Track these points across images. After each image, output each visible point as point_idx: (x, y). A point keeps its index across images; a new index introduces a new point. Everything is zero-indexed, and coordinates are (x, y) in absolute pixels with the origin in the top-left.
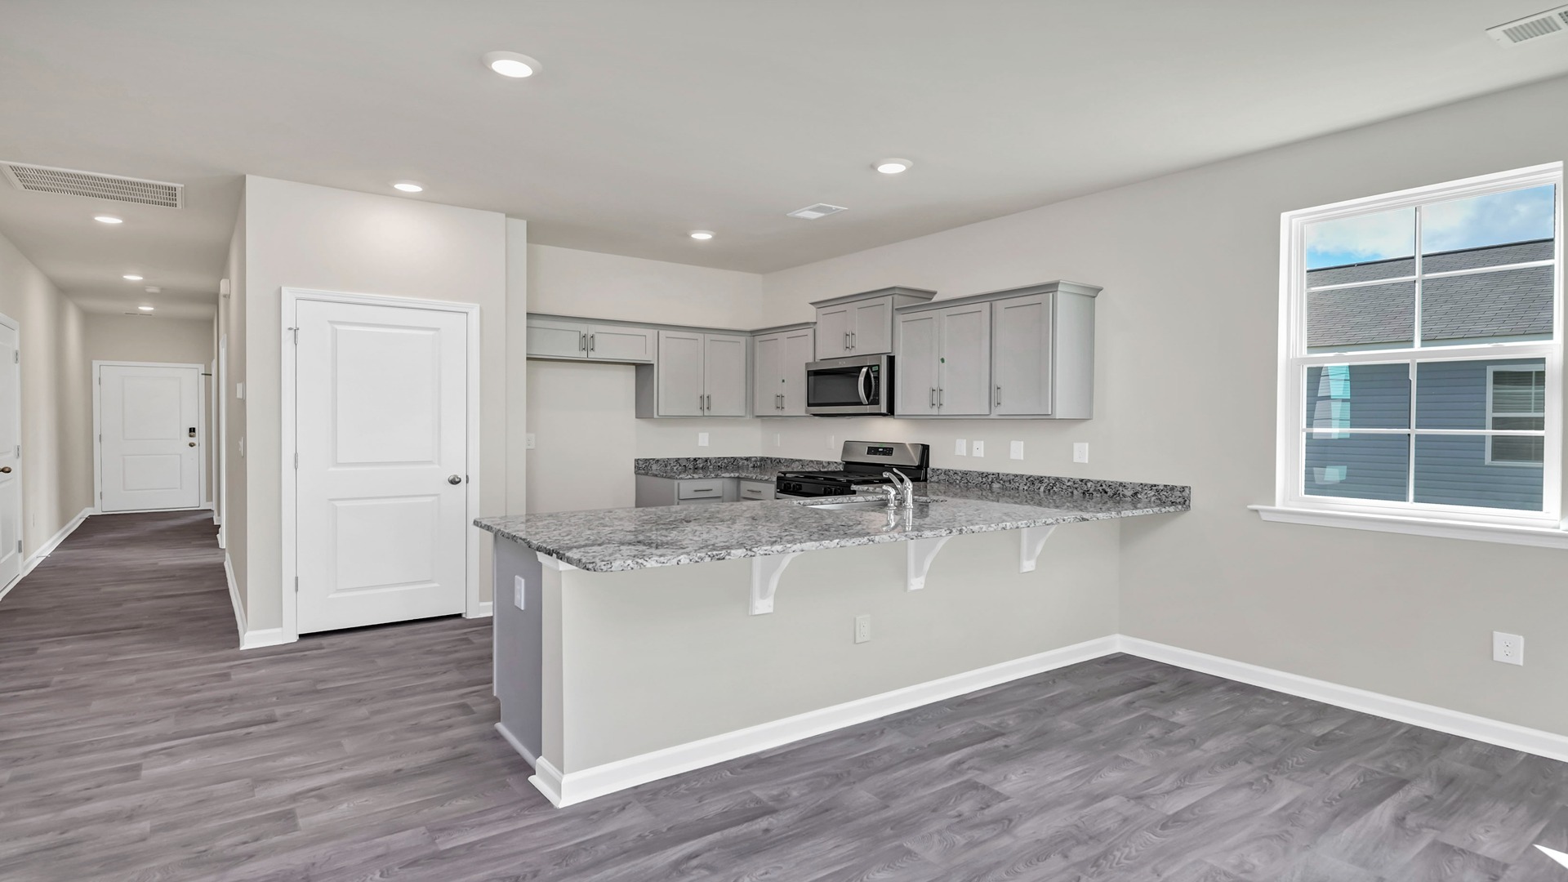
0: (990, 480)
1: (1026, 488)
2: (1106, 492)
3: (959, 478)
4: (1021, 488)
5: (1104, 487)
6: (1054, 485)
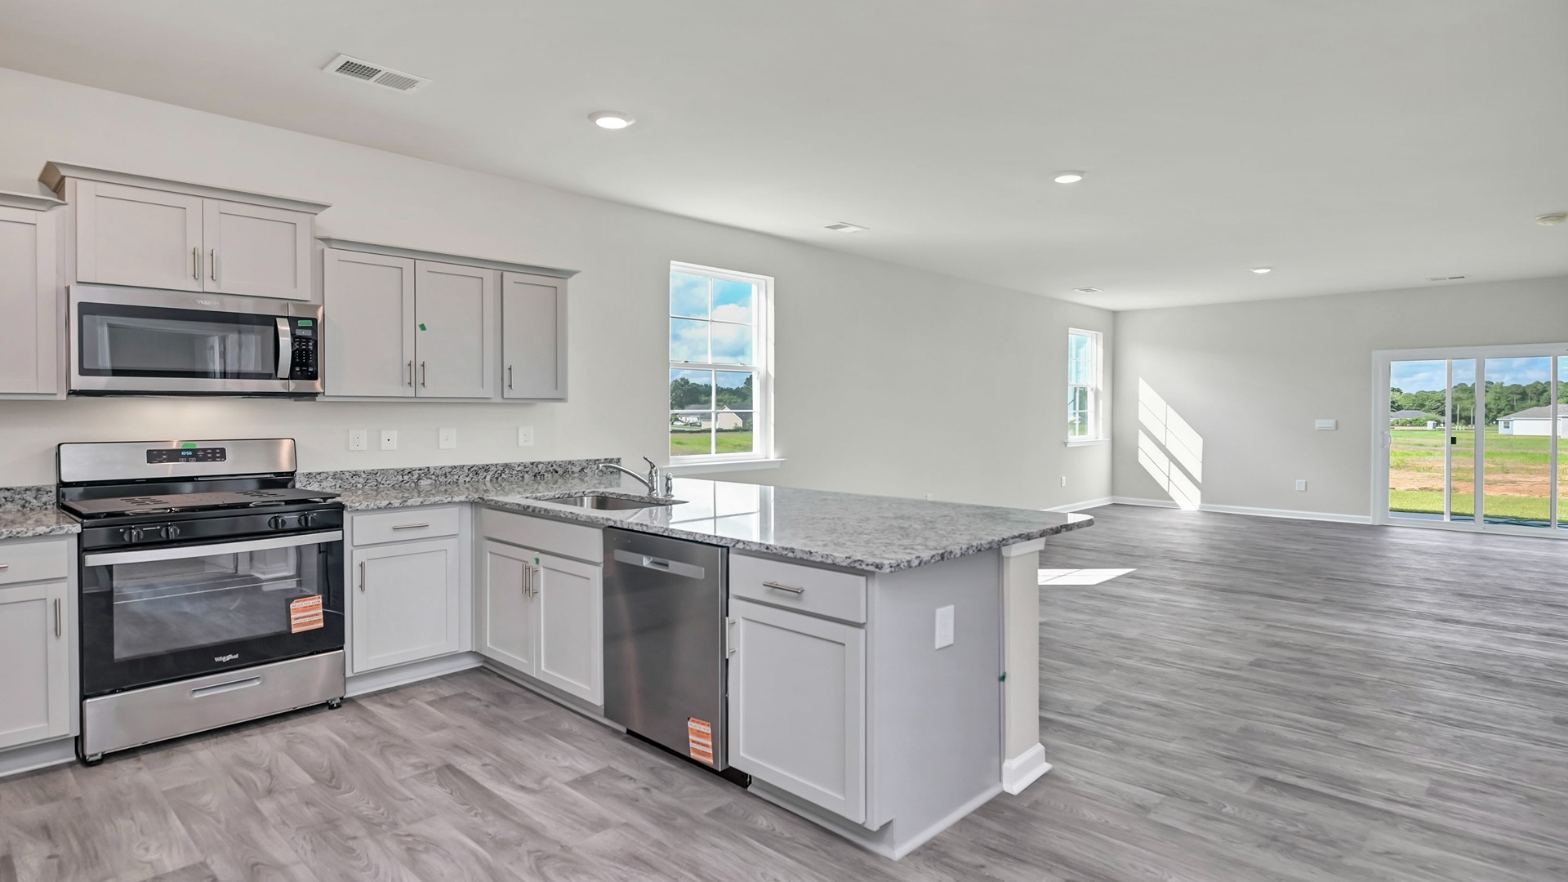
0: (416, 476)
1: (467, 479)
2: (557, 472)
3: (361, 480)
4: (461, 480)
5: (555, 466)
6: (503, 472)
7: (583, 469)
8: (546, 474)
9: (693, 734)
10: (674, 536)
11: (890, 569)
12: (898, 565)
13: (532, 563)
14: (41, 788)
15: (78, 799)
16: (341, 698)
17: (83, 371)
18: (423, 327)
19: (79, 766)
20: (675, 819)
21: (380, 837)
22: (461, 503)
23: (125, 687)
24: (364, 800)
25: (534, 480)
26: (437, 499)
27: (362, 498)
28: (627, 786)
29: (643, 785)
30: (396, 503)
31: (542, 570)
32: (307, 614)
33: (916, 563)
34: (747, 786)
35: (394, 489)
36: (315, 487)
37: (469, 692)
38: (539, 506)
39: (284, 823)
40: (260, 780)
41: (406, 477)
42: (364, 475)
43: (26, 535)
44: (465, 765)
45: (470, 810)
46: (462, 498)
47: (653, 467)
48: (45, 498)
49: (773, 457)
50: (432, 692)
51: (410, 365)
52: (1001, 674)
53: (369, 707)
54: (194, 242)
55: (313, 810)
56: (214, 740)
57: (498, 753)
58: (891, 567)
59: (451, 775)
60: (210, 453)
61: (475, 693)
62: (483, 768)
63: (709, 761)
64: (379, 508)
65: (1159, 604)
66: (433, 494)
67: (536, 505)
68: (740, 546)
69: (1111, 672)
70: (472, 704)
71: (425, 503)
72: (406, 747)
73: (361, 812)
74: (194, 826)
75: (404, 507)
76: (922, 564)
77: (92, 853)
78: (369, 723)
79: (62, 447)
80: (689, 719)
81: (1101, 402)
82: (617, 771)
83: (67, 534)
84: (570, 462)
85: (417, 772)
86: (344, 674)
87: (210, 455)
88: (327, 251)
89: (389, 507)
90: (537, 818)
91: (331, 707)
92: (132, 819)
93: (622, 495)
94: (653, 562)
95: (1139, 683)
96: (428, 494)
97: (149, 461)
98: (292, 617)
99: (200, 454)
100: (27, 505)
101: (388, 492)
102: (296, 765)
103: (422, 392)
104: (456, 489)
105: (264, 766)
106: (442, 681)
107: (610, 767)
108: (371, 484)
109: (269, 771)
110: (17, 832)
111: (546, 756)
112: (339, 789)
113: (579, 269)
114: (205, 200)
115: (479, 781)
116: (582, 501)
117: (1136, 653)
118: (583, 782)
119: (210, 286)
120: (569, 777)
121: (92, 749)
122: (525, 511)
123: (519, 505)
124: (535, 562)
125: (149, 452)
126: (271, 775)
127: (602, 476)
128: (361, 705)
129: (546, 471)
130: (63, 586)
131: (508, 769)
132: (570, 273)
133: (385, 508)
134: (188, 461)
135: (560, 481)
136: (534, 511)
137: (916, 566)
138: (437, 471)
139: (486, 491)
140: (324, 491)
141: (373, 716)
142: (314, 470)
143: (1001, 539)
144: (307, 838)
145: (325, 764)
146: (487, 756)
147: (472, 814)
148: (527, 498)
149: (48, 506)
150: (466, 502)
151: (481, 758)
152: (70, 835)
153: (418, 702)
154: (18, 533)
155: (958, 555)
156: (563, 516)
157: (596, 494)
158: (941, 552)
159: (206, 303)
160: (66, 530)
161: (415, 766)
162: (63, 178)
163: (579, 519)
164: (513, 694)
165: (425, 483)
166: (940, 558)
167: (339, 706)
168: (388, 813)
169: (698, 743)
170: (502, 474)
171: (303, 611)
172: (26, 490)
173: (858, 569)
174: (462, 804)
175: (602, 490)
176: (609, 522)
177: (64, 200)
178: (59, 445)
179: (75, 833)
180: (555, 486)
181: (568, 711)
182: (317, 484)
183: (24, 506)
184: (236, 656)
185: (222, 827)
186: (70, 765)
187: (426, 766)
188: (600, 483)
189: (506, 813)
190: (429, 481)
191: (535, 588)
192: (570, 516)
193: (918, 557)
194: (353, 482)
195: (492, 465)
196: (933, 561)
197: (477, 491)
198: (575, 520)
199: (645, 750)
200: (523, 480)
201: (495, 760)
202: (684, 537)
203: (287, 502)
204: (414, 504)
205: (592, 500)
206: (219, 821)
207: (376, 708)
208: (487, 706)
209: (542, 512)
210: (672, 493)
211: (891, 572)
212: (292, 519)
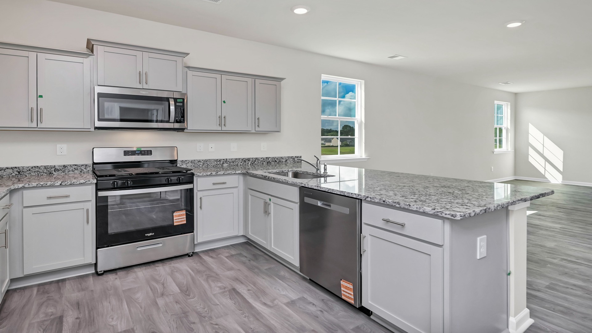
7: (286, 161)
8: (272, 162)
9: (343, 287)
10: (333, 192)
11: (460, 218)
12: (465, 215)
13: (268, 201)
14: (80, 284)
15: (92, 291)
16: (193, 253)
17: (99, 120)
18: (224, 102)
19: (95, 275)
20: (337, 331)
21: (204, 324)
22: (239, 174)
23: (113, 245)
24: (199, 303)
25: (267, 165)
26: (230, 172)
27: (201, 171)
28: (312, 309)
29: (320, 309)
30: (214, 173)
31: (272, 204)
32: (180, 218)
33: (473, 214)
34: (371, 315)
35: (213, 167)
36: (184, 166)
37: (242, 253)
38: (271, 176)
39: (166, 311)
40: (159, 287)
41: (218, 163)
42: (202, 162)
43: (77, 183)
44: (241, 289)
45: (243, 314)
46: (239, 172)
47: (318, 160)
48: (88, 169)
49: (364, 157)
50: (228, 252)
51: (219, 117)
52: (508, 272)
53: (203, 257)
54: (139, 69)
55: (179, 306)
56: (144, 268)
57: (254, 284)
58: (461, 216)
59: (235, 294)
60: (146, 152)
61: (245, 254)
62: (248, 291)
63: (352, 302)
64: (207, 175)
65: (559, 229)
66: (228, 170)
67: (269, 176)
68: (369, 199)
69: (547, 266)
70: (244, 259)
71: (225, 174)
72: (217, 278)
73: (197, 309)
74: (132, 309)
75: (217, 175)
76: (476, 215)
77: (92, 318)
78: (203, 264)
79: (94, 149)
80: (341, 280)
81: (510, 134)
82: (307, 300)
83: (91, 184)
84: (281, 157)
85: (221, 291)
86: (194, 243)
87: (146, 153)
88: (188, 71)
89: (211, 175)
90: (272, 322)
91: (189, 256)
92: (110, 302)
93: (304, 172)
94: (323, 204)
95: (566, 274)
96: (227, 170)
97: (125, 155)
98: (174, 218)
99: (143, 152)
100: (82, 171)
101: (211, 169)
102: (174, 283)
103: (224, 128)
104: (237, 168)
105: (162, 282)
106: (231, 247)
107: (303, 297)
108: (205, 165)
109: (163, 284)
110: (68, 304)
111: (275, 288)
112: (189, 296)
113: (285, 78)
114: (143, 52)
115: (246, 298)
116: (288, 174)
117: (559, 256)
118: (292, 303)
119: (145, 86)
120: (286, 301)
121: (100, 269)
122: (265, 178)
123: (262, 175)
124: (269, 200)
125: (125, 152)
126: (164, 286)
127: (294, 163)
128: (200, 256)
129: (272, 161)
130: (90, 203)
131: (259, 293)
132: (283, 79)
133: (210, 175)
134: (138, 155)
135: (278, 165)
136: (268, 178)
137: (473, 216)
138: (230, 161)
139: (249, 169)
140: (188, 168)
141: (205, 261)
142: (184, 159)
143: (513, 201)
144: (175, 321)
145: (185, 283)
146: (250, 285)
147: (244, 316)
148: (265, 172)
149: (89, 172)
150: (241, 173)
151: (247, 286)
152: (86, 308)
153: (222, 256)
154: (74, 182)
155: (493, 210)
156: (281, 181)
157: (293, 171)
158: (485, 208)
159: (143, 93)
160: (91, 182)
161: (220, 287)
162: (93, 45)
163: (288, 182)
164: (260, 255)
165: (225, 165)
166: (484, 212)
167: (192, 256)
168: (208, 311)
169: (346, 292)
170: (255, 162)
171: (178, 217)
172: (82, 165)
173: (440, 216)
174: (240, 310)
175: (295, 169)
176: (302, 184)
177: (93, 53)
178: (93, 148)
179: (88, 307)
180: (275, 167)
181: (283, 266)
182: (185, 165)
183: (81, 172)
184: (153, 234)
185: (142, 310)
186: (93, 274)
187: (225, 288)
188: (293, 167)
189: (258, 317)
190: (227, 165)
191: (269, 211)
192: (284, 181)
193: (474, 211)
194: (198, 164)
195: (251, 158)
196: (481, 213)
197: (245, 168)
198: (287, 183)
199: (318, 289)
200: (263, 165)
201: (253, 288)
202: (339, 193)
203: (174, 172)
204: (220, 174)
205: (292, 173)
206: (141, 308)
207: (206, 258)
208: (249, 260)
209: (272, 179)
210: (327, 172)
211: (461, 219)
212: (174, 179)
